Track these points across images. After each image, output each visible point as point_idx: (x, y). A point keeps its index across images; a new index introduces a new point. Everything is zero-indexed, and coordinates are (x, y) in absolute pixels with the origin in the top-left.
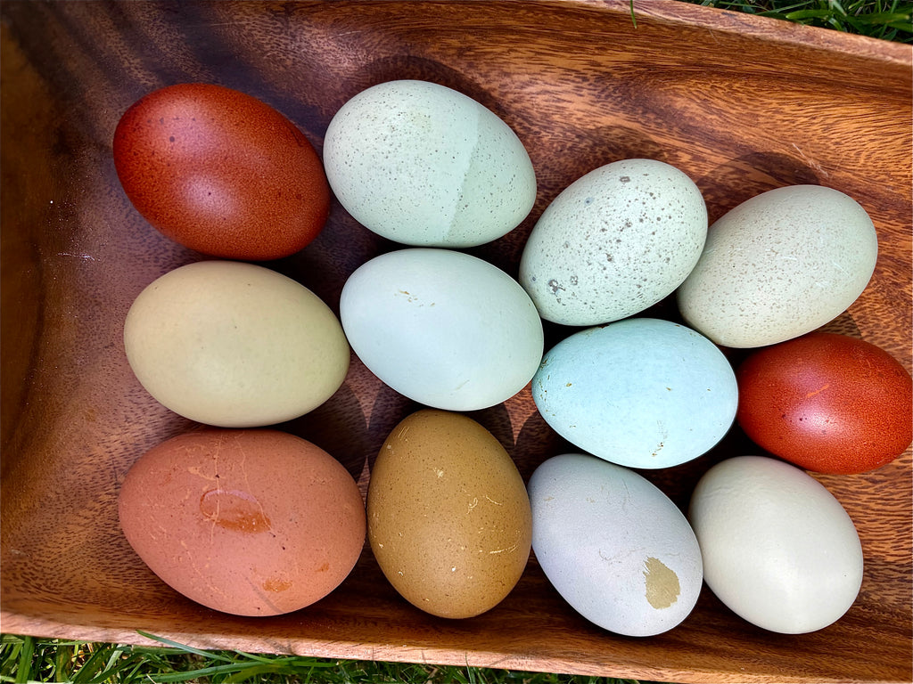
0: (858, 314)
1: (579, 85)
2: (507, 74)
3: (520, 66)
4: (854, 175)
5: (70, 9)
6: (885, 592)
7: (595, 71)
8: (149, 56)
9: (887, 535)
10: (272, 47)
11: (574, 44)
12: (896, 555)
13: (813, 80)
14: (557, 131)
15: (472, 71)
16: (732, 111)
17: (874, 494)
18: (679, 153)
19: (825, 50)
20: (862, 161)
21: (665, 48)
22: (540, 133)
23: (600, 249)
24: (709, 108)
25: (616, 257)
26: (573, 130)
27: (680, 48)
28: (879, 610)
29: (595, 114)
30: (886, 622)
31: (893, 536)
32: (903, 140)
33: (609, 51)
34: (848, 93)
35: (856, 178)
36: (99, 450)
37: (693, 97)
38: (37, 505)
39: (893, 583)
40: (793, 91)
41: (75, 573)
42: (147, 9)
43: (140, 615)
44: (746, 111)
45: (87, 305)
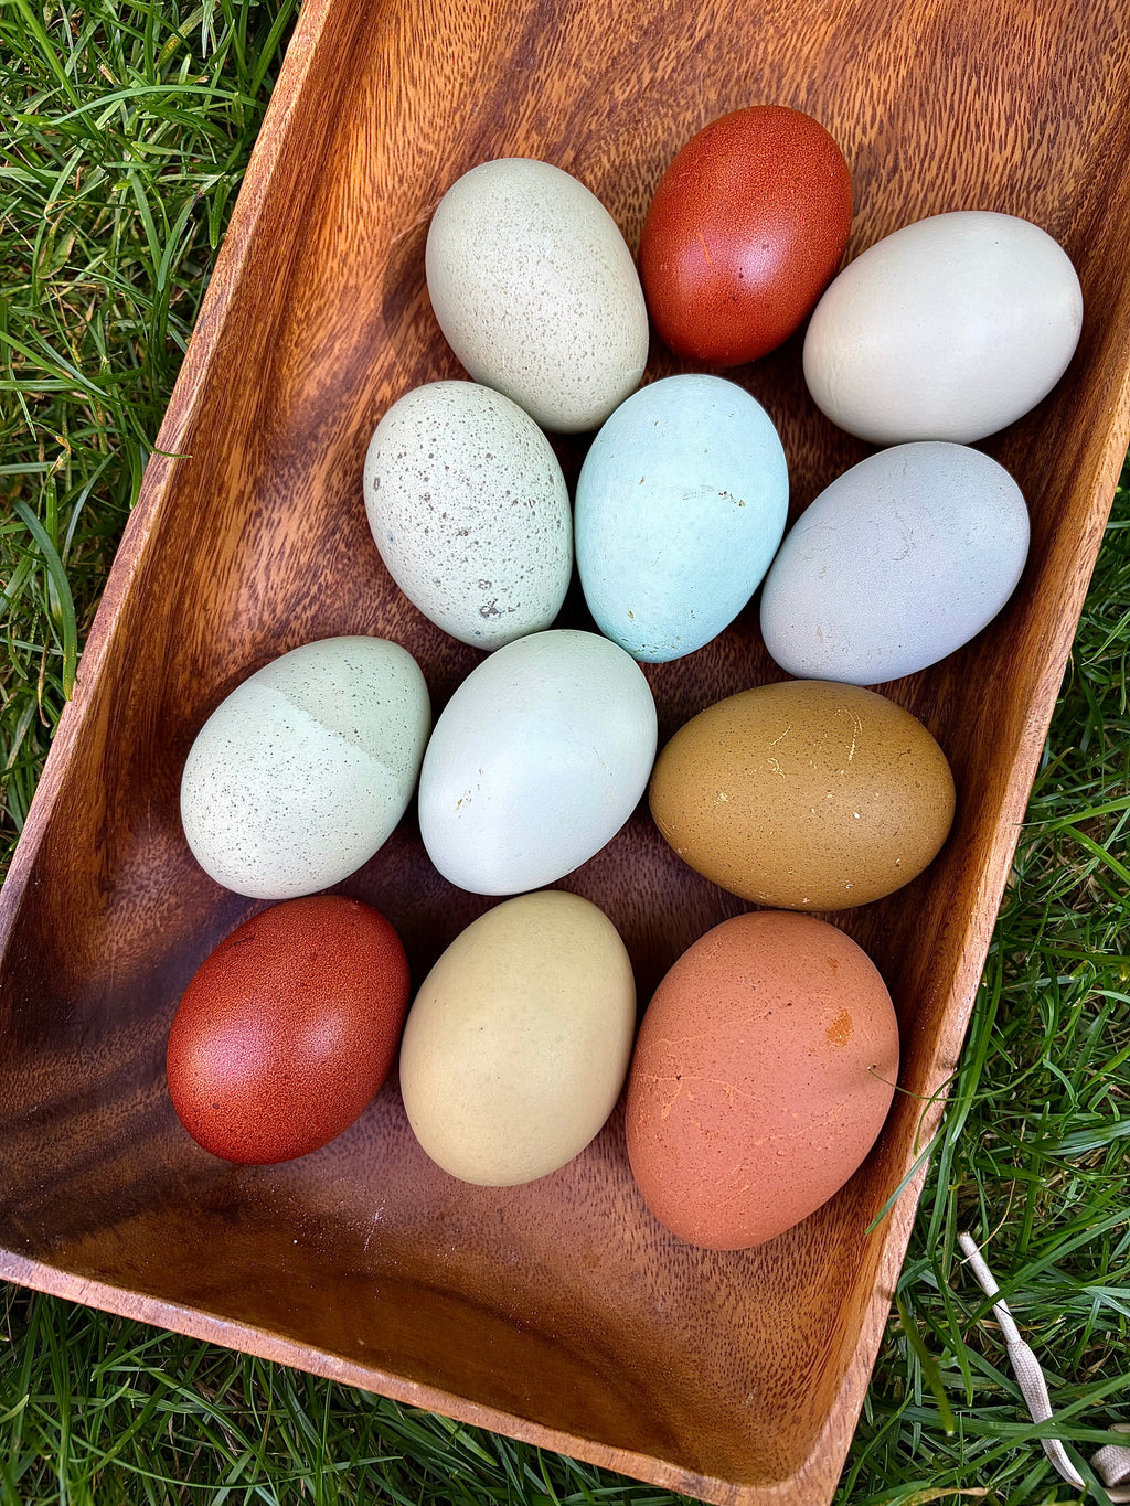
0: (643, 171)
1: (265, 522)
2: (236, 616)
3: (227, 597)
4: (448, 159)
5: (59, 1162)
6: (1065, 171)
7: (249, 499)
8: (135, 1077)
9: (980, 158)
10: (151, 917)
11: (209, 525)
12: (1014, 147)
13: (307, 212)
14: (322, 561)
15: (224, 662)
16: (333, 321)
17: (914, 173)
18: (378, 398)
19: (266, 201)
20: (431, 147)
21: (232, 407)
22: (320, 585)
23: (449, 542)
24: (324, 351)
25: (464, 525)
26: (324, 539)
27: (235, 388)
28: (1090, 183)
29: (308, 506)
30: (1107, 176)
31: (984, 149)
32: (409, 87)
33: (226, 478)
34: (332, 165)
35: (452, 159)
36: (641, 1260)
37: (307, 371)
38: (695, 1357)
39: (1055, 157)
40: (319, 238)
41: (796, 1327)
42: (78, 1065)
43: (866, 1245)
44: (337, 302)
45: (440, 1231)
